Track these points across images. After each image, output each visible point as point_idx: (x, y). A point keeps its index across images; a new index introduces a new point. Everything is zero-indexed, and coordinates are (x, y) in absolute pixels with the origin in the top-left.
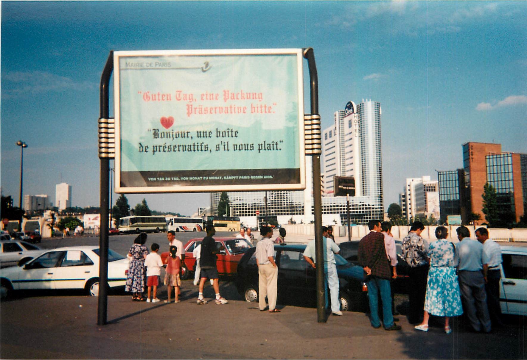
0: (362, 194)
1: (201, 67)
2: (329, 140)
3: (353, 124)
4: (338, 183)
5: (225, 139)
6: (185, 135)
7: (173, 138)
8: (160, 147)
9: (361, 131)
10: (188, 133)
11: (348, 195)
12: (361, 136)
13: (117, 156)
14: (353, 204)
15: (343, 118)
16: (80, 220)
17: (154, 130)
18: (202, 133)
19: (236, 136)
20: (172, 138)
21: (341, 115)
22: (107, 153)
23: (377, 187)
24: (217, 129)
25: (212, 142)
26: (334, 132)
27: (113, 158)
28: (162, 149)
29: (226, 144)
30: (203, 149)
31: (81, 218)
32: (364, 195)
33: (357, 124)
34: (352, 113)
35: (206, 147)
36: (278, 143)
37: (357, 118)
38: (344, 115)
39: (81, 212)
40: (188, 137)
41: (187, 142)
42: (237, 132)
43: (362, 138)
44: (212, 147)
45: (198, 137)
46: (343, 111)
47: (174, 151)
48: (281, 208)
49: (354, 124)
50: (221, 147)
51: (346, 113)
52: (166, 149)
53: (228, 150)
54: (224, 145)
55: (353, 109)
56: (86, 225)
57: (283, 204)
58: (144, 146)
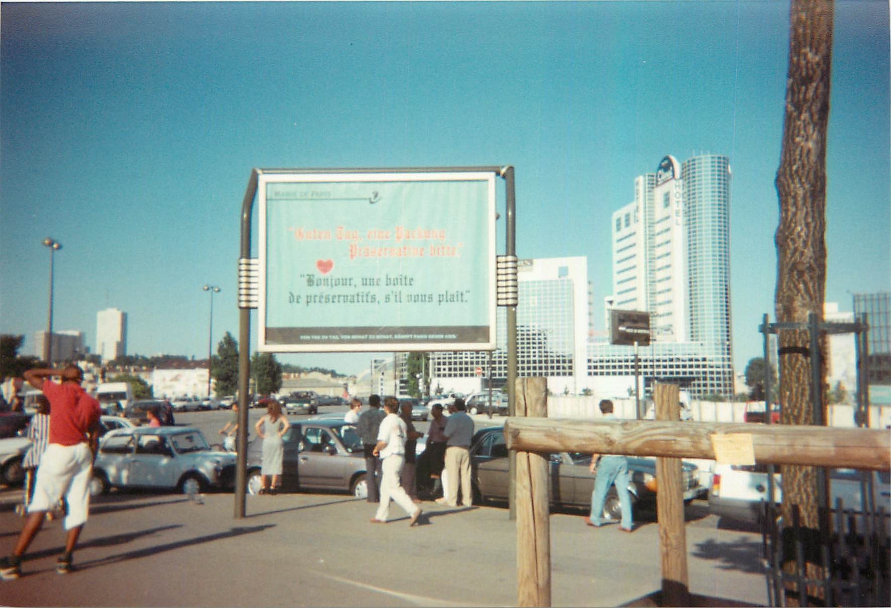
0: (690, 338)
1: (368, 197)
2: (625, 231)
3: (673, 200)
4: (616, 323)
5: (399, 288)
6: (346, 282)
7: (332, 286)
8: (315, 296)
9: (687, 214)
10: (350, 279)
11: (636, 343)
12: (688, 223)
13: (261, 305)
14: (671, 357)
15: (653, 188)
16: (146, 380)
17: (308, 275)
18: (368, 280)
19: (411, 284)
20: (330, 286)
21: (649, 184)
22: (248, 301)
23: (720, 325)
24: (387, 276)
25: (380, 292)
26: (635, 216)
27: (256, 308)
28: (317, 299)
29: (398, 293)
30: (369, 299)
31: (146, 377)
32: (692, 340)
33: (681, 199)
34: (670, 179)
35: (374, 299)
36: (464, 292)
37: (681, 188)
38: (655, 182)
39: (147, 365)
40: (350, 285)
41: (349, 291)
42: (412, 279)
43: (689, 228)
44: (380, 297)
45: (363, 285)
46: (653, 176)
47: (333, 302)
48: (529, 362)
49: (675, 199)
50: (392, 298)
51: (659, 179)
52: (323, 300)
53: (400, 302)
54: (396, 296)
55: (673, 171)
56: (158, 390)
57: (532, 354)
58: (295, 295)
